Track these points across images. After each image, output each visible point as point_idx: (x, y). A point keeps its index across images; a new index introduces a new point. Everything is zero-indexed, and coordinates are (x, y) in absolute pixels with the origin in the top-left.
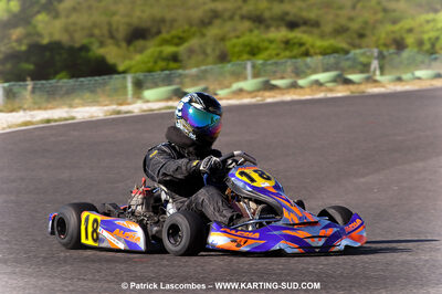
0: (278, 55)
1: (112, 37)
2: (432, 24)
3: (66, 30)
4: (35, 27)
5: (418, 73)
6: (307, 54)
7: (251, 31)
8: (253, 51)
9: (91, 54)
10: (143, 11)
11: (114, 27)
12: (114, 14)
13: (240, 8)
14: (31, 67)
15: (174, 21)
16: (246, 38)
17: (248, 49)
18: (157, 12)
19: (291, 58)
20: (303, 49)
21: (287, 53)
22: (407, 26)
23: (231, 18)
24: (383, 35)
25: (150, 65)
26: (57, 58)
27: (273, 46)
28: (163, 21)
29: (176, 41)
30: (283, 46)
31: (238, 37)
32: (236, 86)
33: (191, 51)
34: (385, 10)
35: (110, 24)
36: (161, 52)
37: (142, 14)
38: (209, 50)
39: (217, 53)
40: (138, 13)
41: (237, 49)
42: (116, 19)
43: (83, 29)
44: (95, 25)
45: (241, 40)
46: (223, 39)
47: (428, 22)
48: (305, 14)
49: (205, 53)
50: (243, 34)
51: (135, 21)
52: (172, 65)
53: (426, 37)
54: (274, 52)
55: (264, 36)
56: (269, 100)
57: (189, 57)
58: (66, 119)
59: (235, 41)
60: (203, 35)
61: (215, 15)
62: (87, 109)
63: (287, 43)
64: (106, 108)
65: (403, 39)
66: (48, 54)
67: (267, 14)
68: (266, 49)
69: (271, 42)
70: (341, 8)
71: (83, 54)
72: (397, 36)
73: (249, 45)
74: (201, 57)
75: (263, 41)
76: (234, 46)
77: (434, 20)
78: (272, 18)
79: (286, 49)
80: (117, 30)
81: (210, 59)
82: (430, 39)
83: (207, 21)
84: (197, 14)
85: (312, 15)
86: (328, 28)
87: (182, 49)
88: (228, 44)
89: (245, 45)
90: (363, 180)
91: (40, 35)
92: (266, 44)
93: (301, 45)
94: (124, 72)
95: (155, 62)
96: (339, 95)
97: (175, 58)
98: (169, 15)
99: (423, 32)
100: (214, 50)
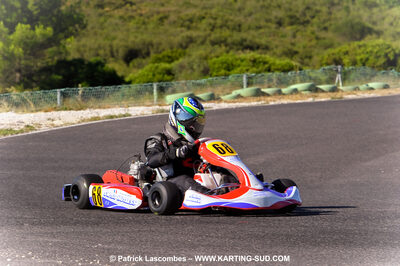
0: (247, 70)
1: (113, 56)
2: (363, 49)
3: (78, 51)
4: (64, 47)
5: (371, 85)
6: (269, 70)
7: (228, 52)
8: (229, 67)
9: (105, 68)
10: (136, 37)
11: (115, 49)
12: (114, 39)
13: (209, 35)
14: (60, 77)
15: (160, 44)
16: (224, 57)
17: (225, 65)
18: (147, 37)
19: (257, 73)
20: (266, 66)
21: (255, 69)
22: (344, 50)
23: (203, 43)
24: (326, 57)
25: (150, 76)
26: (80, 71)
27: (244, 63)
28: (151, 44)
29: (167, 59)
30: (251, 64)
31: (217, 57)
32: (235, 93)
33: (182, 67)
34: (317, 38)
35: (111, 46)
36: (157, 68)
37: (135, 39)
38: (195, 67)
39: (202, 68)
40: (132, 38)
41: (216, 66)
42: (115, 43)
43: (90, 49)
44: (100, 47)
45: (220, 59)
46: (206, 58)
47: (360, 47)
48: (257, 40)
49: (192, 68)
50: (221, 54)
51: (130, 44)
52: (167, 77)
53: (358, 58)
54: (244, 69)
55: (237, 56)
56: (272, 103)
57: (180, 72)
58: (124, 116)
59: (215, 59)
60: (190, 55)
61: (191, 40)
62: (137, 108)
63: (254, 62)
64: (151, 108)
65: (341, 59)
66: (72, 68)
67: (229, 40)
68: (239, 66)
69: (242, 61)
70: (284, 36)
71: (99, 68)
72: (337, 57)
73: (225, 62)
74: (189, 72)
75: (237, 60)
76: (214, 63)
77: (365, 45)
78: (233, 44)
79: (253, 66)
80: (117, 51)
81: (196, 73)
82: (361, 60)
83: (184, 44)
84: (177, 40)
85: (263, 41)
86: (278, 51)
87: (174, 65)
88: (210, 62)
89: (223, 63)
90: (368, 164)
91: (67, 53)
92: (239, 62)
93: (265, 63)
94: (130, 83)
95: (154, 75)
96: (323, 100)
97: (169, 72)
98: (155, 40)
99: (356, 55)
100: (199, 66)
